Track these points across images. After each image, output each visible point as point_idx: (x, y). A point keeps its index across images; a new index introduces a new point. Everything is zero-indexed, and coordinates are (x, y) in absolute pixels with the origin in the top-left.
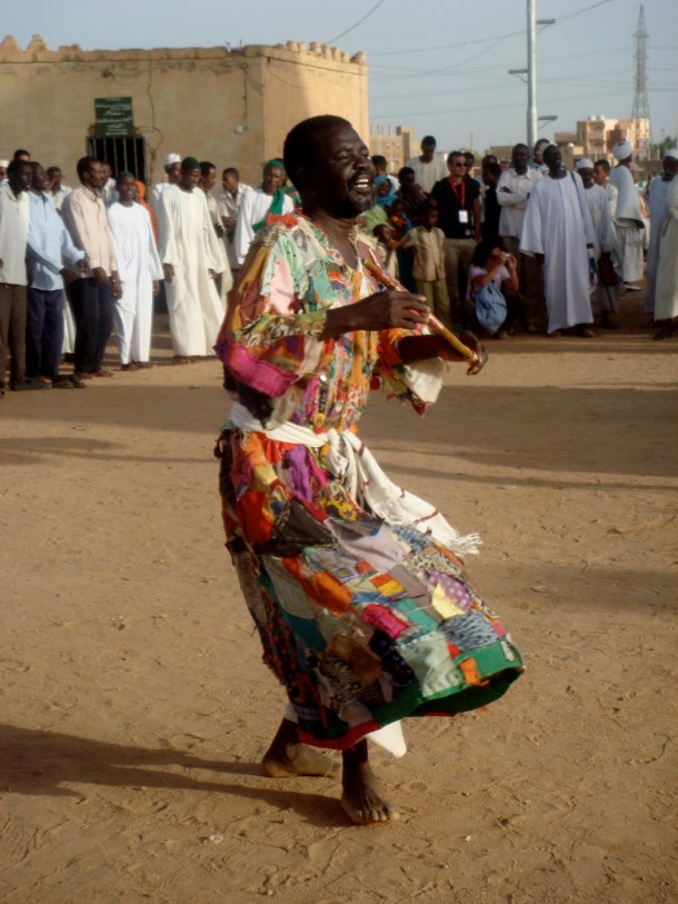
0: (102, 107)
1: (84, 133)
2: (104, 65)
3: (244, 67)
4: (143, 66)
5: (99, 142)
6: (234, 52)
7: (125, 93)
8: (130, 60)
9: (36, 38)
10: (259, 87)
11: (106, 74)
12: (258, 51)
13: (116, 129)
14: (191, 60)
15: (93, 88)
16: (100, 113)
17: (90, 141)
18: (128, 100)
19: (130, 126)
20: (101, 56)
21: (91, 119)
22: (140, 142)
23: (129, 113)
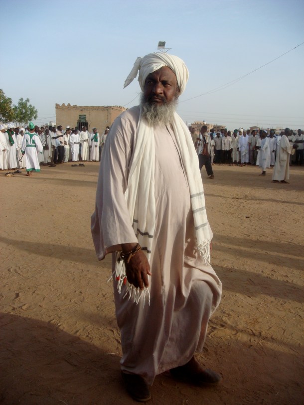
0: (80, 116)
1: (77, 121)
2: (81, 109)
3: (108, 110)
4: (88, 109)
5: (79, 123)
6: (106, 107)
7: (85, 114)
8: (86, 108)
9: (69, 104)
10: (110, 114)
11: (81, 111)
12: (110, 107)
13: (83, 121)
14: (97, 108)
15: (79, 113)
16: (80, 118)
17: (78, 123)
18: (85, 115)
19: (85, 120)
20: (81, 107)
21: (78, 119)
22: (87, 123)
23: (85, 118)
